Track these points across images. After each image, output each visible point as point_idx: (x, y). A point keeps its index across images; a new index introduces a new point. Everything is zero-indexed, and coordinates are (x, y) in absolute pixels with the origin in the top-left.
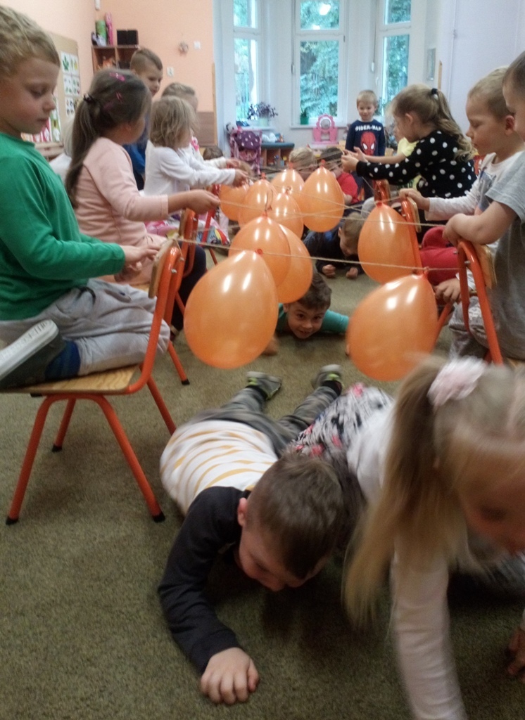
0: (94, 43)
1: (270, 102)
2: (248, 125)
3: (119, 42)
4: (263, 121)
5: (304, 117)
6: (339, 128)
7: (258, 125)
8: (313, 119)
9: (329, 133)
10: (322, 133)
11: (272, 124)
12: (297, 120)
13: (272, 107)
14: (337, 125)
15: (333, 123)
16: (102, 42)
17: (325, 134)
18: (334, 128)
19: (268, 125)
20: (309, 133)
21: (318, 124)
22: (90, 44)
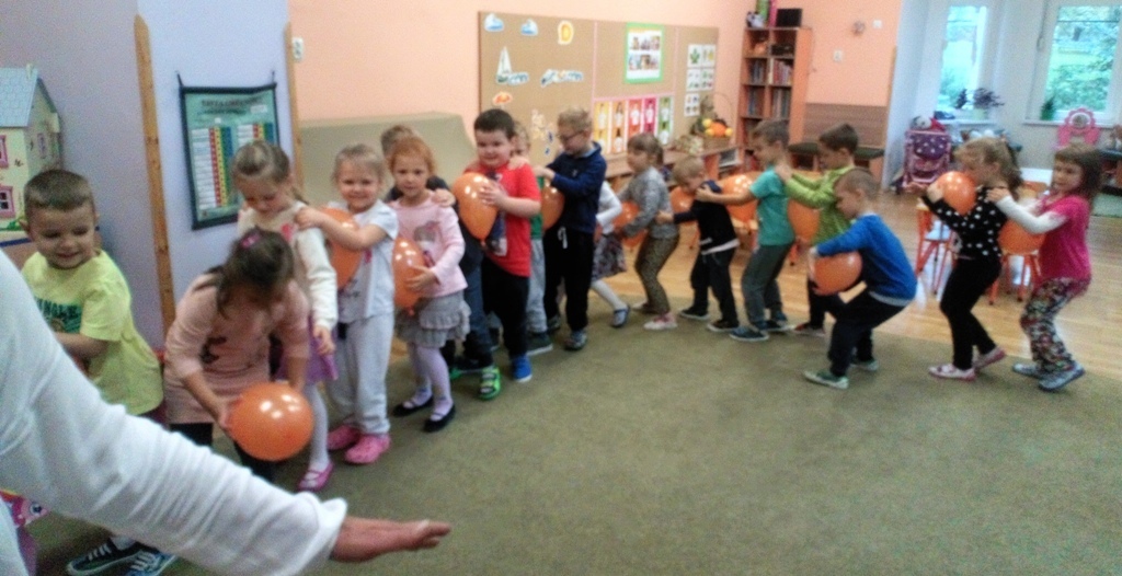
0: (749, 24)
1: (996, 88)
2: (953, 118)
3: (779, 23)
4: (979, 112)
5: (1048, 109)
6: (1101, 129)
7: (970, 117)
8: (1062, 115)
9: (1084, 134)
10: (1073, 134)
11: (994, 116)
12: (1036, 113)
13: (996, 93)
14: (1099, 124)
15: (1093, 121)
16: (759, 23)
17: (1078, 136)
18: (1093, 128)
19: (987, 118)
20: (1053, 133)
21: (1067, 120)
22: (743, 25)
